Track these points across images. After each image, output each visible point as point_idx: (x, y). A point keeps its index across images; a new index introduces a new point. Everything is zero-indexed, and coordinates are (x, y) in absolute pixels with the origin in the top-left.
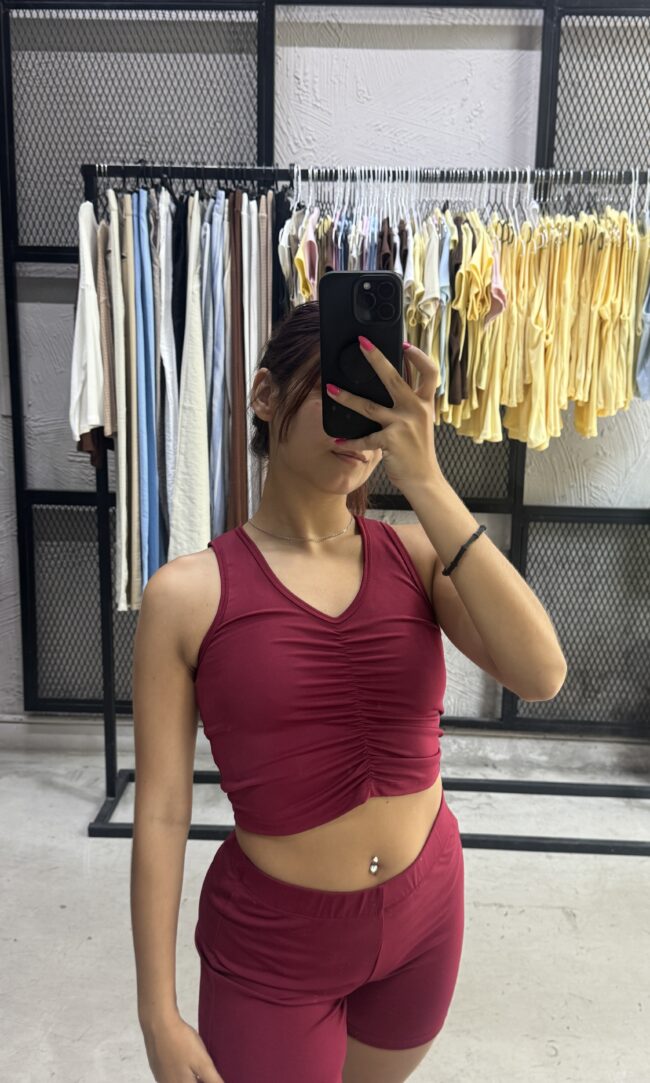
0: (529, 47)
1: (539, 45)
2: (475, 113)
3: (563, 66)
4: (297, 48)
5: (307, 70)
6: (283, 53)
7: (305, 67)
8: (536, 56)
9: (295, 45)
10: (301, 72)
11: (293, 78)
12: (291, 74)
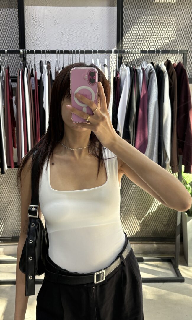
0: (113, 6)
1: (116, 5)
2: (96, 28)
3: (125, 12)
4: (32, 6)
5: (36, 14)
6: (27, 8)
7: (35, 13)
8: (115, 9)
9: (31, 5)
10: (34, 15)
11: (31, 17)
12: (31, 15)
